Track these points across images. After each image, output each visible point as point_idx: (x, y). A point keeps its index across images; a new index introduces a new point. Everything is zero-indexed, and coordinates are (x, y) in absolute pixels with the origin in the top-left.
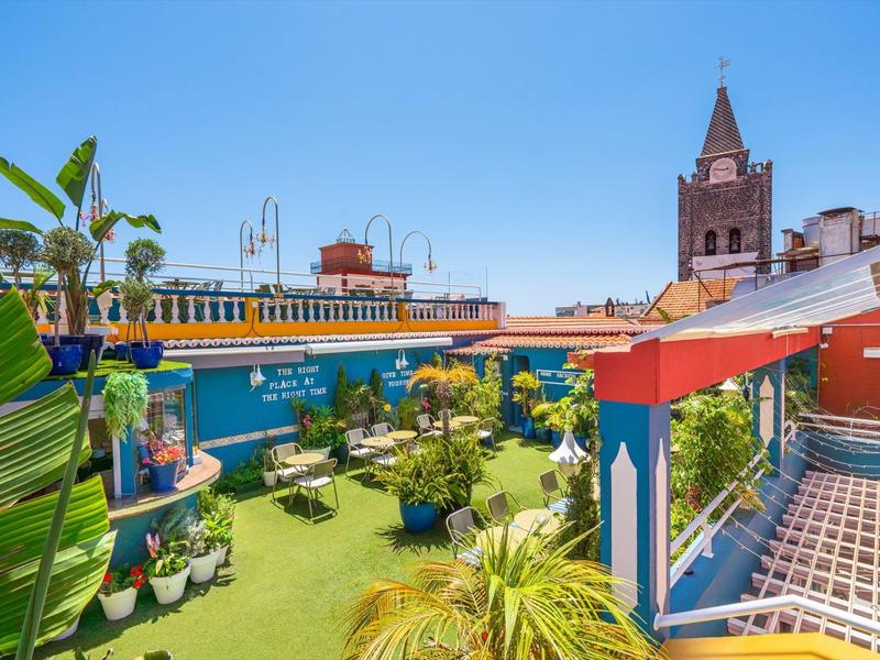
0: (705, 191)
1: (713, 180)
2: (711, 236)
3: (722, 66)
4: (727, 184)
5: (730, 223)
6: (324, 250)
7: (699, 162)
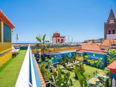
0: (109, 25)
1: (110, 23)
2: (110, 31)
3: (111, 6)
4: (112, 24)
5: (113, 29)
6: (54, 34)
7: (108, 20)
